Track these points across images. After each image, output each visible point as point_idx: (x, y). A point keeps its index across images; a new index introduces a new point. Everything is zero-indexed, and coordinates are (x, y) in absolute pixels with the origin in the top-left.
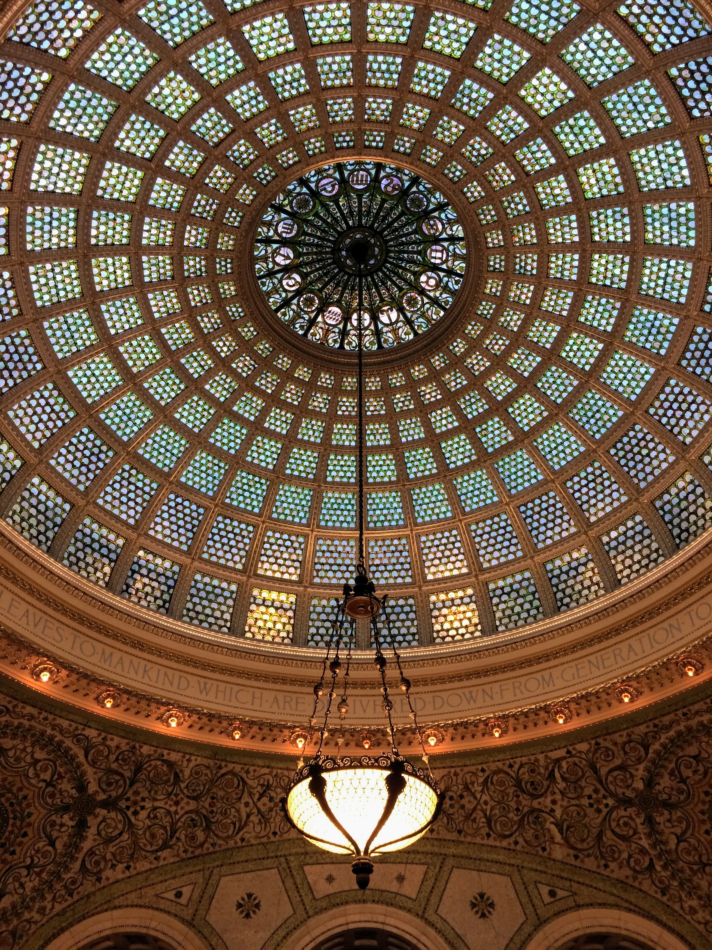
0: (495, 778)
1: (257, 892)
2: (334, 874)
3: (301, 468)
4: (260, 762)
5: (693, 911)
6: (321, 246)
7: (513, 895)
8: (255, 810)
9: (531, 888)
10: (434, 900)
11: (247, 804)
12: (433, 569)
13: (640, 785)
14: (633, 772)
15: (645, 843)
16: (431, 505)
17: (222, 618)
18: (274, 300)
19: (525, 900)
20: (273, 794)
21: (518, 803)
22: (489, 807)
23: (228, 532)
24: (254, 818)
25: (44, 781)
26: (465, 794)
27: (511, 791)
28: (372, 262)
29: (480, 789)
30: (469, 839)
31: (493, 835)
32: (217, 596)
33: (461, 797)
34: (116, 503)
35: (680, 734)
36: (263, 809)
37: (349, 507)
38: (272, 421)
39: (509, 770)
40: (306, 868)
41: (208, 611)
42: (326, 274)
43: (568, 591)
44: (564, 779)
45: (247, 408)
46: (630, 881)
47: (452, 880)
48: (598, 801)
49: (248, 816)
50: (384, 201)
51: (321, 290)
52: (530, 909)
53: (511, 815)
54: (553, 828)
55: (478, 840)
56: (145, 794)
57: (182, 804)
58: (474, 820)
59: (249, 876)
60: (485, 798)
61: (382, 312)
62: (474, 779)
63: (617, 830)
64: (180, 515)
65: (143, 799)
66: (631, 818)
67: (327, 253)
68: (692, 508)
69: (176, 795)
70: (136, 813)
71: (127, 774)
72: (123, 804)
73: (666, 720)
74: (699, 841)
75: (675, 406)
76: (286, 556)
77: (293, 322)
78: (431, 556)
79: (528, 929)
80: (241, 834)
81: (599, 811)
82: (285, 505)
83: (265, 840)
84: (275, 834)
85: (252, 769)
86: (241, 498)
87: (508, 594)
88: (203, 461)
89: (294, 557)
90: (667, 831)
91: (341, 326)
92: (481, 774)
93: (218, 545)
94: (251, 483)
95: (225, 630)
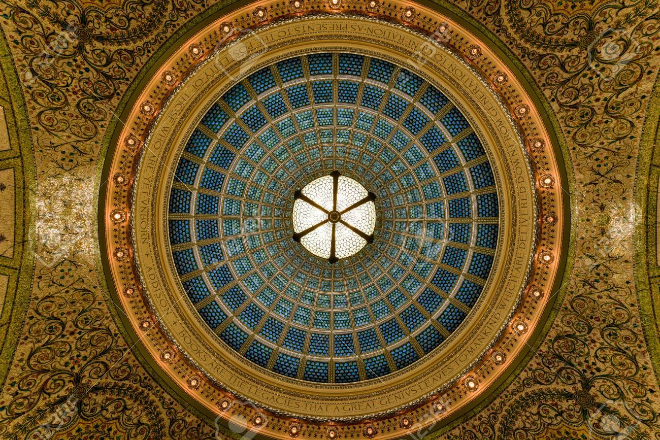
0: (580, 140)
8: (606, 293)
11: (600, 297)
13: (575, 50)
14: (564, 58)
21: (600, 122)
24: (613, 294)
25: (556, 416)
26: (595, 157)
27: (590, 129)
29: (589, 149)
30: (636, 150)
31: (632, 134)
33: (597, 159)
35: (527, 41)
36: (605, 287)
44: (576, 98)
49: (611, 298)
53: (612, 125)
54: (621, 96)
55: (637, 144)
56: (582, 359)
57: (595, 338)
58: (618, 149)
60: (597, 144)
62: (582, 154)
65: (587, 361)
69: (586, 340)
70: (598, 370)
71: (562, 365)
72: (588, 375)
73: (518, 52)
80: (626, 305)
85: (570, 290)
90: (615, 19)
92: (577, 150)
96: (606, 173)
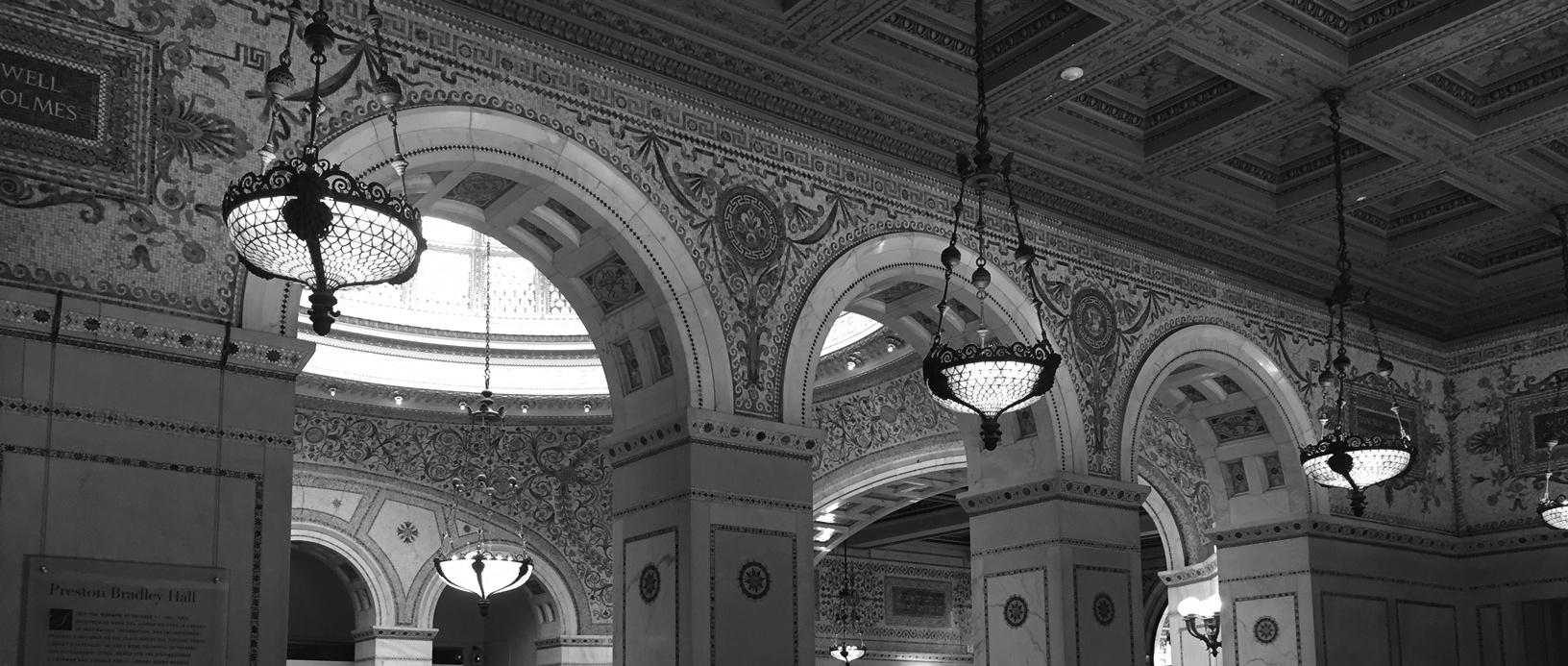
0: (444, 435)
5: (572, 553)
7: (435, 526)
9: (450, 522)
10: (366, 524)
13: (567, 463)
14: (565, 454)
15: (553, 503)
19: (444, 531)
21: (458, 457)
22: (430, 456)
27: (454, 447)
29: (427, 441)
30: (404, 478)
31: (427, 478)
33: (408, 444)
39: (459, 432)
44: (504, 447)
46: (531, 527)
47: (384, 510)
48: (527, 468)
53: (448, 465)
55: (413, 480)
58: (413, 464)
60: (428, 448)
62: (424, 432)
63: (535, 490)
66: (549, 484)
74: (596, 509)
81: (526, 475)
90: (574, 498)
92: (432, 430)
96: (384, 449)
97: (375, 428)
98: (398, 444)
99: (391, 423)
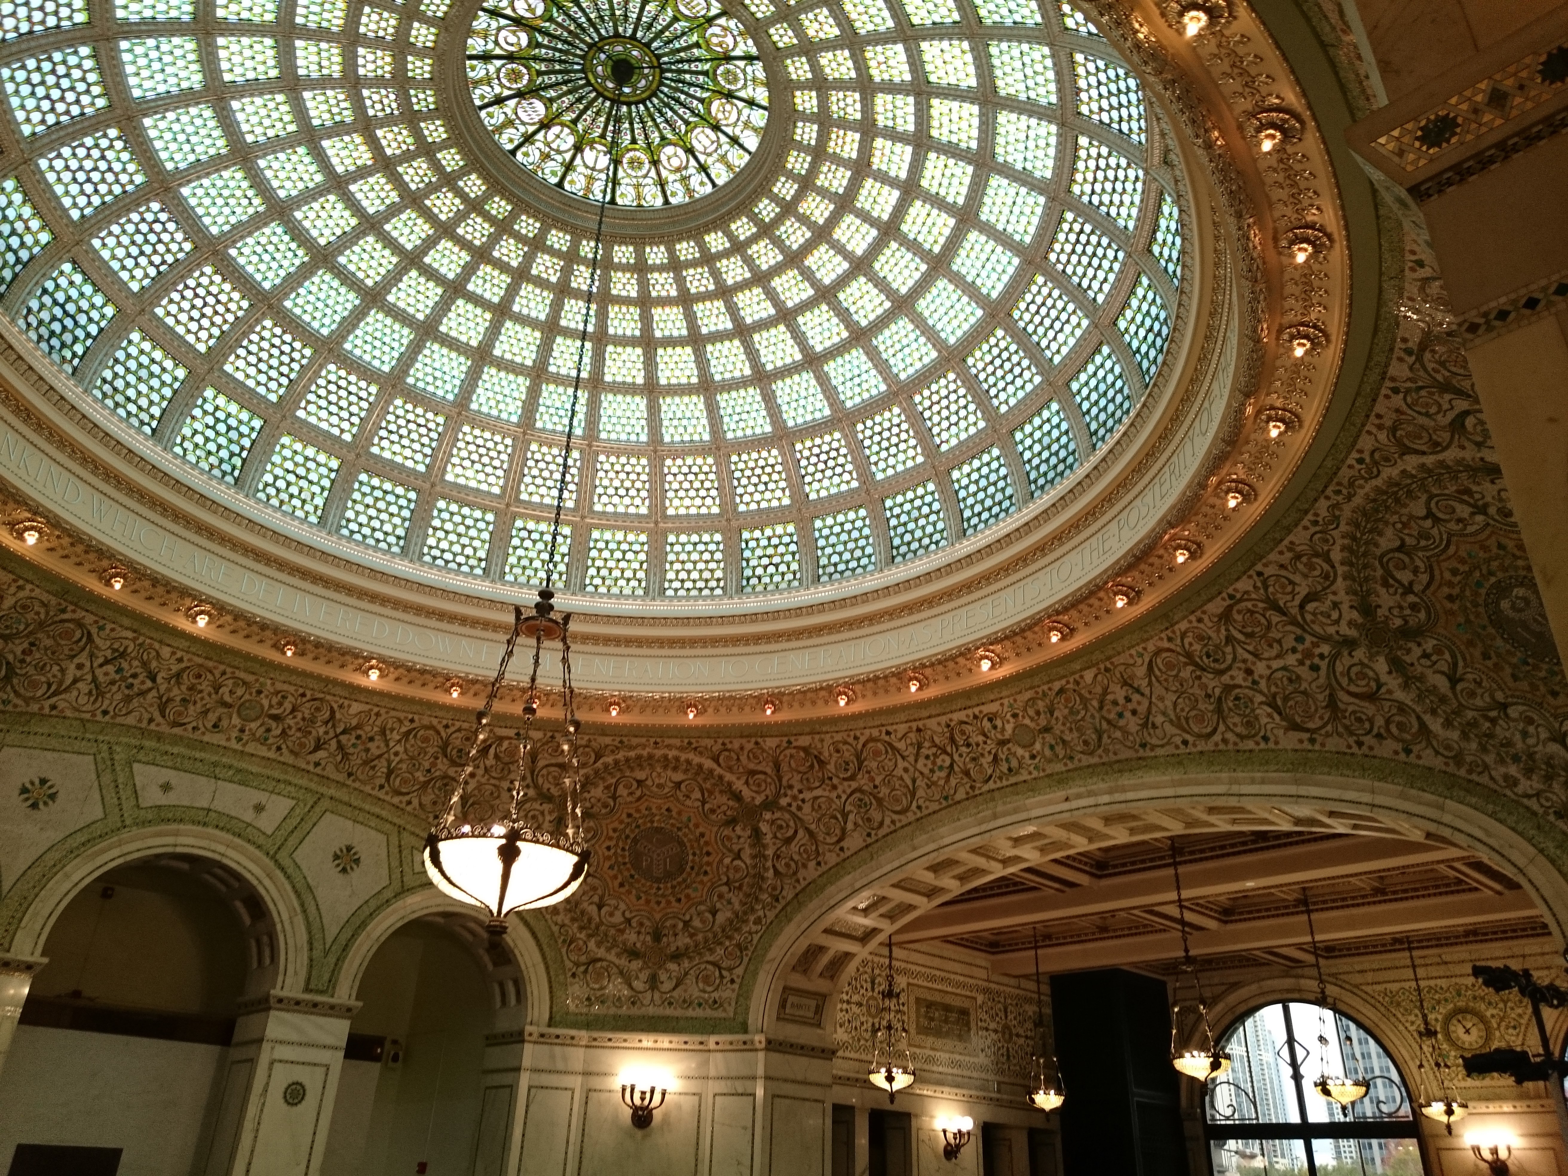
0: (421, 733)
1: (54, 778)
2: (173, 782)
3: (363, 266)
4: (126, 622)
6: (583, 30)
7: (384, 857)
8: (89, 677)
9: (405, 853)
10: (292, 841)
11: (80, 667)
12: (459, 470)
16: (500, 397)
17: (147, 411)
18: (476, 45)
19: (395, 863)
20: (125, 665)
21: (434, 765)
22: (397, 759)
23: (209, 293)
24: (83, 686)
26: (377, 738)
27: (431, 751)
28: (627, 90)
29: (398, 738)
30: (357, 785)
31: (387, 788)
32: (152, 375)
33: (371, 739)
34: (67, 177)
35: (639, 757)
36: (101, 678)
37: (396, 345)
38: (366, 188)
40: (136, 766)
41: (131, 393)
42: (561, 62)
43: (604, 572)
44: (496, 756)
45: (343, 153)
47: (322, 823)
49: (75, 681)
50: (697, 45)
51: (539, 73)
52: (396, 875)
53: (418, 774)
55: (367, 789)
58: (373, 768)
59: (49, 755)
60: (399, 748)
61: (592, 148)
62: (396, 725)
64: (152, 238)
67: (583, 41)
68: (776, 560)
73: (635, 741)
75: (823, 457)
76: (274, 362)
77: (477, 83)
78: (464, 454)
79: (388, 894)
80: (53, 700)
82: (311, 298)
83: (88, 716)
84: (105, 713)
85: (109, 626)
86: (255, 259)
87: (534, 542)
88: (232, 184)
89: (285, 369)
91: (531, 129)
92: (407, 723)
93: (186, 305)
94: (282, 247)
95: (147, 430)
96: (339, 742)
97: (333, 712)
98: (358, 737)
99: (356, 707)
